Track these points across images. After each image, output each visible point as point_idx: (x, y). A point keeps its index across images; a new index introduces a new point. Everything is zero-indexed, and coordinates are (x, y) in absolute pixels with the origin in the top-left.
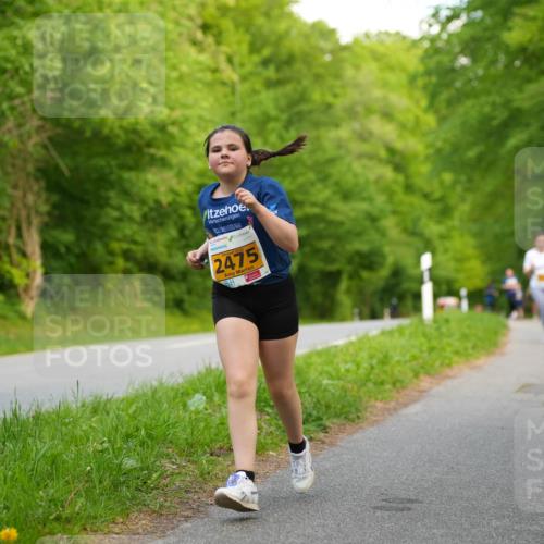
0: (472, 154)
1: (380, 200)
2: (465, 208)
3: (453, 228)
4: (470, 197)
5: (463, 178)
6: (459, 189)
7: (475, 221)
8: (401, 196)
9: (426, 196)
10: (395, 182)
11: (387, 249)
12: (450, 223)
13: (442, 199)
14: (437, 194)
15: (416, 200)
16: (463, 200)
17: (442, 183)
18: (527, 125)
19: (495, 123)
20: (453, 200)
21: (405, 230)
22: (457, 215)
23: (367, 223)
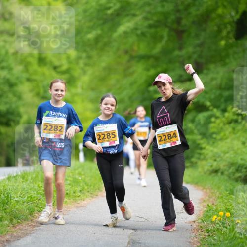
0: (91, 36)
1: (18, 69)
2: (86, 78)
3: (76, 95)
4: (90, 71)
5: (84, 55)
6: (81, 63)
7: (93, 89)
8: (35, 66)
9: (55, 68)
10: (31, 55)
11: (22, 110)
12: (73, 91)
13: (67, 71)
14: (64, 68)
15: (47, 71)
16: (85, 72)
17: (68, 58)
18: (134, 15)
19: (109, 12)
20: (76, 73)
21: (38, 94)
22: (79, 84)
23: (6, 88)
